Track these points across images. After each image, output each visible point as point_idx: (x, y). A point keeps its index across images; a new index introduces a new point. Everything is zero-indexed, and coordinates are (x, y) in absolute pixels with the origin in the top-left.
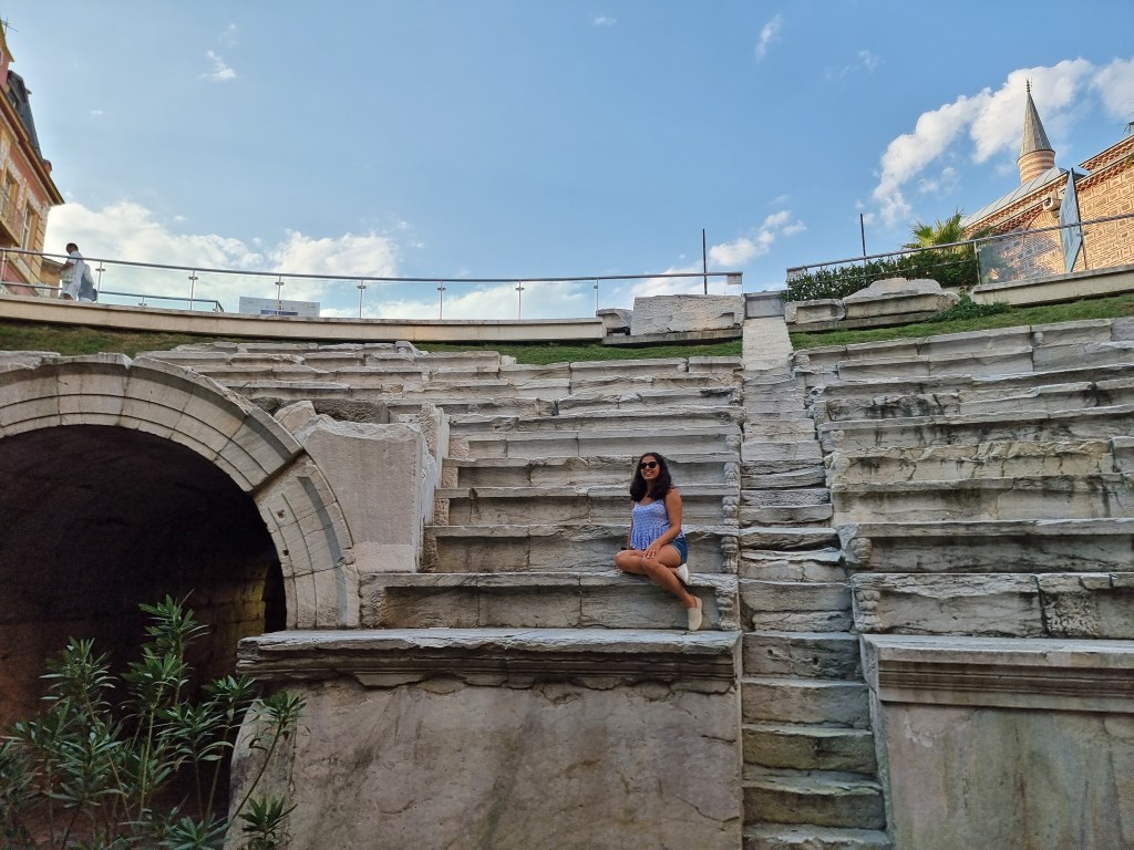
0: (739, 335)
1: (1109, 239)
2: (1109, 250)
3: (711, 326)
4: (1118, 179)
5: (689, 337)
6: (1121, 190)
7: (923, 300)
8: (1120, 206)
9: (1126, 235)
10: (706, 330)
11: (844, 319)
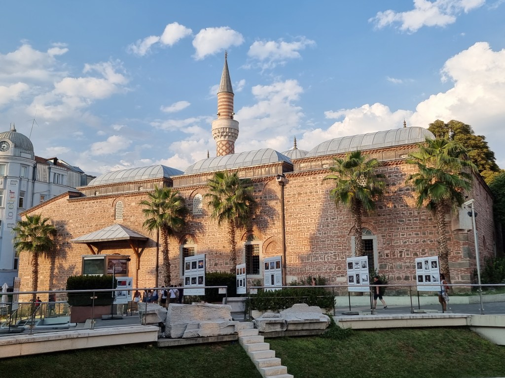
0: (236, 339)
1: (302, 205)
2: (302, 210)
3: (222, 333)
4: (309, 178)
5: (210, 340)
6: (310, 184)
7: (320, 324)
8: (309, 191)
9: (309, 206)
10: (219, 335)
11: (286, 331)
